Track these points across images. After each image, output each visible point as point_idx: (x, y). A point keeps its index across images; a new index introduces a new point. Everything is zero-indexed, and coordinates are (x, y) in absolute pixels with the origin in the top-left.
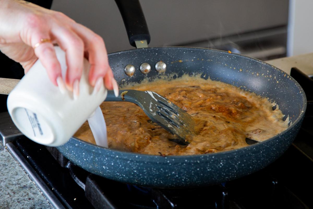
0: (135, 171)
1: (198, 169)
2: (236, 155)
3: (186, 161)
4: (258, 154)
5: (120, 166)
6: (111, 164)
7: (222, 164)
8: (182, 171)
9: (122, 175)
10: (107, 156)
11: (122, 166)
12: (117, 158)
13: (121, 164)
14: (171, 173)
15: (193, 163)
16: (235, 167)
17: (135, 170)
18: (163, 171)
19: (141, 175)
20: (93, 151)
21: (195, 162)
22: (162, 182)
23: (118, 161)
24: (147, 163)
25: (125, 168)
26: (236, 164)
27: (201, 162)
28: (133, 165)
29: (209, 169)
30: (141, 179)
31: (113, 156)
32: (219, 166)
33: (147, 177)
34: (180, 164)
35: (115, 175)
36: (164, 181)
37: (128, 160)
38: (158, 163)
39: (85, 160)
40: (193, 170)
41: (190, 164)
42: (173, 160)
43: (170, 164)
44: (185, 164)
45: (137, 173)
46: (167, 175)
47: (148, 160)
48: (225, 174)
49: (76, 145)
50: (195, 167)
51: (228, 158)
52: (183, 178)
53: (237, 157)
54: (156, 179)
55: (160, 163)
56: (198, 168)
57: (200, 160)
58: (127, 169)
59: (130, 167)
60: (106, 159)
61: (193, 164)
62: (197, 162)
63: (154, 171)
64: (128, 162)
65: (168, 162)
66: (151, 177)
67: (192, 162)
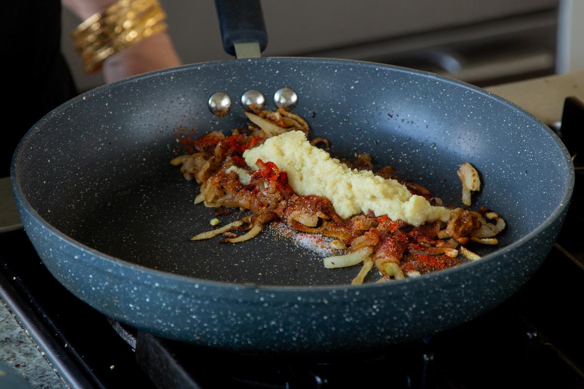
0: (194, 317)
1: (326, 318)
2: (406, 291)
3: (299, 299)
4: (457, 290)
5: (164, 305)
6: (145, 300)
7: (378, 307)
8: (291, 319)
9: (169, 323)
10: (137, 283)
11: (167, 306)
12: (157, 288)
13: (165, 300)
14: (268, 324)
15: (313, 304)
16: (406, 316)
17: (192, 313)
18: (252, 319)
19: (205, 325)
20: (110, 271)
21: (319, 301)
22: (249, 342)
23: (159, 294)
24: (219, 300)
25: (174, 309)
26: (407, 309)
27: (332, 303)
28: (189, 304)
29: (348, 317)
30: (207, 333)
31: (149, 283)
32: (370, 313)
33: (219, 331)
34: (287, 305)
35: (154, 322)
36: (254, 340)
37: (180, 293)
38: (240, 301)
39: (93, 289)
40: (313, 319)
41: (307, 305)
42: (273, 296)
43: (266, 305)
44: (296, 306)
45: (197, 321)
46: (260, 328)
47: (220, 295)
48: (383, 330)
49: (76, 257)
50: (318, 313)
51: (390, 297)
52: (294, 335)
53: (408, 294)
54: (237, 336)
55: (245, 302)
56: (325, 314)
57: (329, 298)
58: (177, 311)
59: (183, 308)
60: (135, 289)
61: (313, 307)
62: (323, 303)
63: (233, 318)
64: (180, 297)
65: (262, 299)
66: (226, 329)
67: (312, 302)
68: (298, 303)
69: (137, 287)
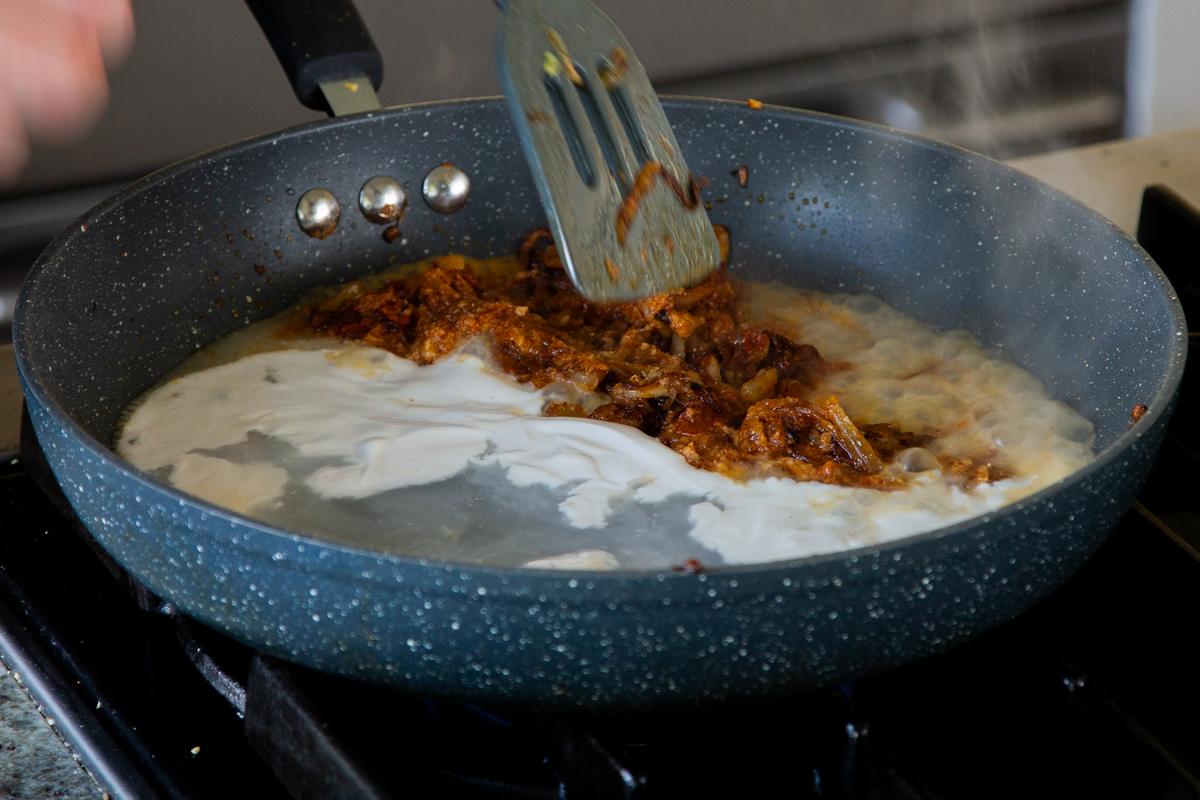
0: (561, 649)
1: (834, 616)
2: (982, 540)
3: (787, 583)
4: (1062, 528)
5: (494, 631)
6: (450, 628)
7: (931, 582)
8: (766, 628)
9: (497, 669)
10: (433, 594)
11: (501, 633)
12: (481, 598)
13: (496, 621)
14: (719, 643)
15: (813, 590)
16: (976, 592)
17: (558, 642)
18: (687, 637)
19: (584, 662)
20: (366, 575)
21: (826, 583)
22: (672, 688)
23: (483, 611)
24: (619, 607)
25: (515, 638)
26: (979, 579)
27: (850, 583)
28: (552, 623)
29: (875, 609)
30: (585, 678)
31: (463, 591)
32: (916, 595)
33: (612, 672)
34: (762, 599)
35: (462, 671)
36: (683, 681)
37: (531, 603)
38: (667, 602)
39: (316, 618)
40: (808, 621)
41: (801, 594)
42: (734, 584)
43: (719, 604)
44: (779, 600)
45: (566, 657)
46: (702, 655)
47: (624, 596)
48: (932, 628)
49: (278, 556)
50: (820, 608)
51: (955, 556)
52: (767, 661)
53: (987, 547)
54: (650, 676)
55: (676, 604)
56: (834, 609)
57: (843, 575)
58: (522, 642)
59: (538, 632)
60: (428, 606)
61: (813, 597)
62: (832, 586)
63: (646, 642)
64: (532, 611)
65: (712, 594)
66: (631, 666)
67: (812, 586)
68: (785, 592)
69: (432, 602)
